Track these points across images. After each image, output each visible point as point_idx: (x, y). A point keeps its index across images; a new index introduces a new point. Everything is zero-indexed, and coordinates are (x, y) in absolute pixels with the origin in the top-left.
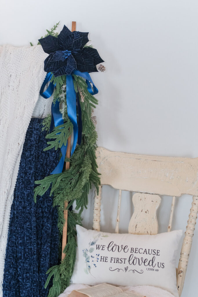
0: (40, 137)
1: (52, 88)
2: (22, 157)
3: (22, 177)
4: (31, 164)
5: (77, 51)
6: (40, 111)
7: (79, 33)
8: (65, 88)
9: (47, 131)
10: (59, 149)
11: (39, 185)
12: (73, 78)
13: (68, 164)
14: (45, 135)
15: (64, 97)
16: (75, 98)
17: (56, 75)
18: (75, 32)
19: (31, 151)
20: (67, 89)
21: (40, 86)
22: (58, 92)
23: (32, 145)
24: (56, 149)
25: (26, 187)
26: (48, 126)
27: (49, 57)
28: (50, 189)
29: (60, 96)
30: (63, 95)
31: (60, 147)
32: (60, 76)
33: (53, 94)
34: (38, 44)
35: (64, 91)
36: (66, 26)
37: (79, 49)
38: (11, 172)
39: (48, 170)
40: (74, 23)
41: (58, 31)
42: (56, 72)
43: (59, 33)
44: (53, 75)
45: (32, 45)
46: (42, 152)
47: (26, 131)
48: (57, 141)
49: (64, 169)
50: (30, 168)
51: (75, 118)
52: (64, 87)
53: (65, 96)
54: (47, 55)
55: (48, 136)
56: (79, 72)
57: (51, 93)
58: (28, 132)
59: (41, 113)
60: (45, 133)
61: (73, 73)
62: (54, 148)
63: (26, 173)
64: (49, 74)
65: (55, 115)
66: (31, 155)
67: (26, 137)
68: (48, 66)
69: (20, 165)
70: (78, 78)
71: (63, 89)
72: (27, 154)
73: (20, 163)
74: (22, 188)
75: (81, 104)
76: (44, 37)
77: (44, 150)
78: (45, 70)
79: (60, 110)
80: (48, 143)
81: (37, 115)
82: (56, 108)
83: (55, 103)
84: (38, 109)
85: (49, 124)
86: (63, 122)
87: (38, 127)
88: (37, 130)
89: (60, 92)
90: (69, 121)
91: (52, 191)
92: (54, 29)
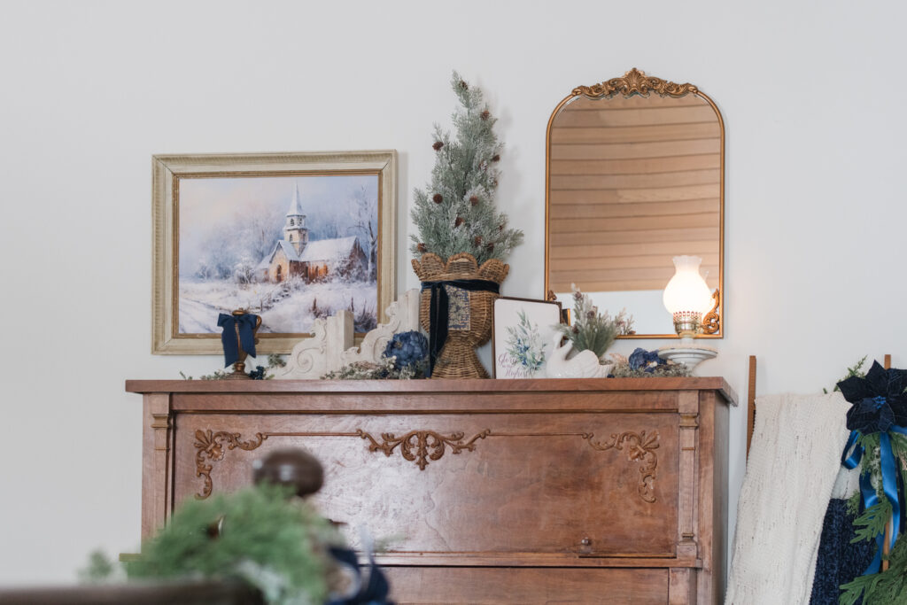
0: (844, 526)
1: (858, 454)
2: (819, 553)
3: (821, 580)
4: (833, 561)
5: (895, 397)
6: (840, 490)
7: (896, 370)
8: (879, 452)
9: (854, 515)
10: (873, 540)
11: (845, 591)
12: (890, 437)
13: (886, 564)
14: (852, 521)
15: (877, 465)
16: (894, 465)
17: (865, 433)
18: (890, 369)
19: (832, 543)
20: (882, 453)
21: (842, 449)
22: (868, 458)
23: (833, 536)
24: (868, 540)
25: (827, 593)
26: (856, 506)
27: (853, 408)
28: (862, 597)
29: (872, 463)
30: (876, 462)
31: (874, 536)
32: (871, 435)
33: (861, 462)
34: (835, 390)
35: (878, 457)
36: (877, 361)
37: (898, 395)
38: (806, 573)
39: (858, 571)
40: (888, 358)
41: (864, 370)
42: (865, 428)
43: (866, 373)
44: (860, 433)
45: (826, 392)
46: (849, 545)
47: (824, 515)
48: (869, 529)
49: (880, 570)
50: (833, 567)
51: (895, 496)
52: (877, 449)
53: (880, 463)
54: (850, 405)
55: (856, 522)
56: (898, 428)
57: (858, 461)
58: (826, 517)
59: (842, 493)
60: (852, 517)
61: (890, 429)
62: (866, 538)
63: (826, 574)
64: (854, 433)
65: (865, 491)
66: (833, 549)
67: (824, 524)
68: (853, 420)
69: (818, 565)
70: (897, 436)
71: (876, 453)
72: (827, 547)
73: (818, 561)
74: (822, 595)
75: (902, 473)
76: (843, 380)
77: (852, 542)
78: (848, 426)
79: (873, 485)
80: (857, 532)
81: (836, 497)
82: (865, 481)
83: (863, 475)
84: (838, 486)
85: (857, 504)
86: (877, 501)
87: (841, 510)
88: (840, 514)
89: (872, 459)
90: (885, 500)
91: (865, 598)
92: (859, 367)
